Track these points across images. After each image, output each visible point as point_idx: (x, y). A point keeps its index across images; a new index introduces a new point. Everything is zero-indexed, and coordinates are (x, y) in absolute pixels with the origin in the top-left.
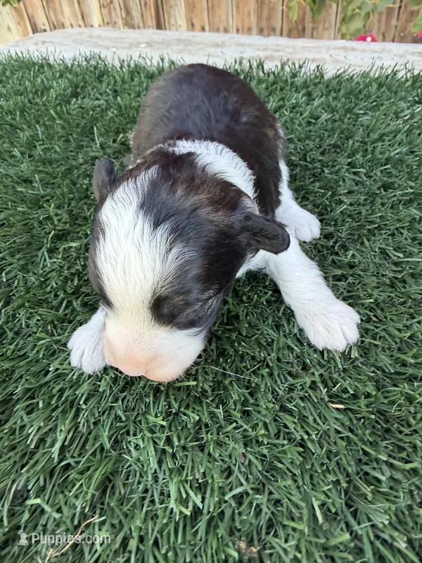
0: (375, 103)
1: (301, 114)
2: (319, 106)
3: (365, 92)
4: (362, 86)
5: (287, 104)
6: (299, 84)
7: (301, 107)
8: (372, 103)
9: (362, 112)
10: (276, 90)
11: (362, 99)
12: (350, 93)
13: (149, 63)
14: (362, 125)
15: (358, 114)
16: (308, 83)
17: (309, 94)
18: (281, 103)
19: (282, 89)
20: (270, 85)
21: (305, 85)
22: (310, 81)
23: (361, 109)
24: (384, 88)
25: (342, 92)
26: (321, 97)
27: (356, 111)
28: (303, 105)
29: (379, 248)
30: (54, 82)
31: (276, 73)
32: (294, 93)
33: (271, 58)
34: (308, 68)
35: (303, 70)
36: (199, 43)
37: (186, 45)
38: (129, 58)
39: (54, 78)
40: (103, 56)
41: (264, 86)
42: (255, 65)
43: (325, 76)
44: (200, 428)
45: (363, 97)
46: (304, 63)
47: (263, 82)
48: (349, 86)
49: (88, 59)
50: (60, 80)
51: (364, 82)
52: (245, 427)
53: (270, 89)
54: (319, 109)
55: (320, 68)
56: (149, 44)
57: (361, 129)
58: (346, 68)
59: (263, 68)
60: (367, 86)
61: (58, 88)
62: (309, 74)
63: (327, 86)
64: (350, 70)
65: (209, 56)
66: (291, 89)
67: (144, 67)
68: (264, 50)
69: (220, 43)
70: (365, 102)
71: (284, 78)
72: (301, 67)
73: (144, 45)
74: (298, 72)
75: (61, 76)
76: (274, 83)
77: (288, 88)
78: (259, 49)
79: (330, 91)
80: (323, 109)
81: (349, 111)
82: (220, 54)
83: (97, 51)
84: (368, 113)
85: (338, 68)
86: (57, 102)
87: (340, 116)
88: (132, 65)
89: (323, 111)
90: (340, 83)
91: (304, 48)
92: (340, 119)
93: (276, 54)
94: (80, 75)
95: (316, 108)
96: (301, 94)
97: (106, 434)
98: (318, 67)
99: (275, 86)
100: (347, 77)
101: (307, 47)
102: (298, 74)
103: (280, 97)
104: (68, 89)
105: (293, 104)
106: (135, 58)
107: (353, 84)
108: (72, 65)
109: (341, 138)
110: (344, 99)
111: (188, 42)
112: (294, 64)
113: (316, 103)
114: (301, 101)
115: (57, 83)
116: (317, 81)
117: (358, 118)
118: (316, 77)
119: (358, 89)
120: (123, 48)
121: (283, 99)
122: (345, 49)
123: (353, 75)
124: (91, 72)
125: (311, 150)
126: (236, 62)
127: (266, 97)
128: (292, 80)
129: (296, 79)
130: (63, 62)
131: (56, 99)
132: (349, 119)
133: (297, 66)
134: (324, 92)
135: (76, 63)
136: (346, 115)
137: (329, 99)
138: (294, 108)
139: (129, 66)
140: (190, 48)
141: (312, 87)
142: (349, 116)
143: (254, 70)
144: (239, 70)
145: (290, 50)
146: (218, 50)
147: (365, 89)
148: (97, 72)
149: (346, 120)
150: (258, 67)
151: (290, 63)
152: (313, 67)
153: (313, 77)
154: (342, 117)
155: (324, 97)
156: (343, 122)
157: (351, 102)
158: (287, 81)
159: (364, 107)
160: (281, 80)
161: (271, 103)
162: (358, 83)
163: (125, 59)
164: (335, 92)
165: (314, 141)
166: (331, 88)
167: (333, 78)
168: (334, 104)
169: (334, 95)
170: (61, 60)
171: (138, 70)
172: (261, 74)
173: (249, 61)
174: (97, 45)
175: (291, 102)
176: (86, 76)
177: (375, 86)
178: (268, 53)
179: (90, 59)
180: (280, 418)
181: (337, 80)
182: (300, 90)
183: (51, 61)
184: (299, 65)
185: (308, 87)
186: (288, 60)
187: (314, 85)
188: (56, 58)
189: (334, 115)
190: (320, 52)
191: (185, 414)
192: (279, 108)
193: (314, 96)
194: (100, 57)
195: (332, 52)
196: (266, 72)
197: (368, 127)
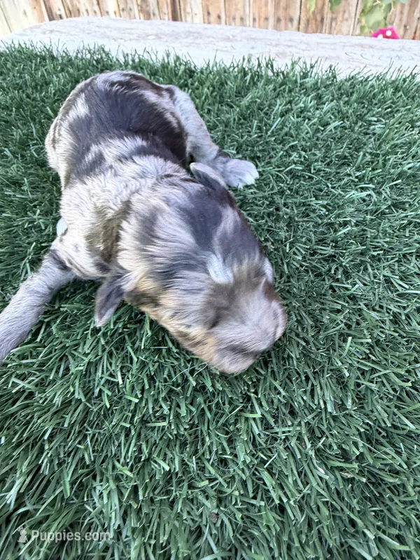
0: (389, 110)
1: (310, 120)
2: (329, 112)
3: (379, 96)
4: (376, 90)
5: (295, 108)
6: (309, 85)
7: (310, 112)
8: (386, 109)
9: (375, 119)
10: (284, 92)
11: (376, 104)
12: (362, 98)
13: (154, 58)
14: (374, 134)
15: (370, 121)
16: (319, 84)
17: (319, 97)
18: (289, 106)
19: (290, 91)
20: (278, 86)
21: (316, 87)
22: (321, 83)
23: (374, 116)
24: (401, 92)
25: (354, 97)
26: (332, 101)
27: (368, 117)
28: (311, 110)
29: (384, 276)
30: (54, 76)
31: (285, 73)
32: (303, 96)
34: (320, 68)
35: (315, 70)
36: (209, 37)
37: (196, 38)
38: (133, 53)
39: (56, 72)
40: (107, 49)
41: (271, 87)
42: (263, 64)
43: (337, 77)
44: (171, 478)
45: (377, 102)
46: (316, 62)
47: (271, 83)
48: (363, 90)
49: (92, 52)
50: (61, 74)
51: (379, 85)
52: (220, 480)
53: (278, 90)
54: (329, 115)
55: (332, 69)
56: (158, 37)
57: (372, 139)
58: (362, 67)
59: (272, 66)
60: (382, 90)
61: (57, 83)
62: (320, 74)
63: (339, 89)
64: (365, 71)
65: (217, 50)
66: (300, 91)
67: (148, 64)
68: (276, 45)
69: (231, 37)
70: (378, 108)
71: (295, 78)
72: (312, 67)
73: (153, 37)
74: (309, 72)
75: (62, 70)
76: (283, 84)
77: (297, 89)
78: (271, 45)
79: (342, 94)
80: (333, 114)
81: (361, 117)
82: (230, 49)
83: (100, 43)
84: (381, 121)
85: (353, 67)
86: (56, 98)
87: (350, 124)
88: (137, 60)
89: (333, 117)
90: (352, 86)
91: (318, 44)
92: (351, 126)
93: (288, 50)
94: (82, 69)
95: (326, 113)
96: (310, 98)
97: (69, 479)
98: (331, 67)
99: (284, 87)
100: (362, 78)
101: (321, 43)
102: (309, 74)
103: (287, 99)
104: (68, 84)
105: (301, 108)
106: (140, 52)
107: (369, 86)
108: (76, 57)
109: (350, 149)
110: (356, 104)
111: (198, 35)
112: (305, 63)
113: (326, 107)
114: (310, 105)
115: (57, 77)
116: (328, 83)
117: (370, 125)
118: (328, 78)
119: (372, 93)
120: (131, 40)
121: (290, 102)
122: (362, 46)
123: (368, 77)
124: (93, 66)
125: (316, 161)
126: (244, 59)
127: (273, 98)
128: (302, 81)
129: (307, 80)
130: (66, 53)
131: (55, 94)
132: (360, 127)
133: (308, 66)
134: (336, 96)
135: (79, 56)
136: (357, 123)
137: (339, 104)
138: (301, 112)
139: (133, 61)
140: (200, 41)
141: (323, 89)
142: (360, 124)
143: (263, 68)
144: (246, 69)
145: (303, 46)
146: (229, 44)
147: (380, 93)
148: (99, 66)
149: (356, 128)
150: (267, 66)
151: (301, 63)
152: (326, 67)
153: (325, 77)
154: (353, 125)
155: (335, 101)
156: (353, 131)
157: (363, 107)
158: (296, 81)
159: (377, 113)
160: (290, 81)
161: (277, 107)
162: (372, 86)
163: (129, 53)
164: (347, 96)
165: (320, 150)
166: (343, 91)
167: (346, 80)
168: (344, 109)
169: (347, 99)
170: (64, 51)
171: (141, 66)
172: (270, 73)
173: (258, 59)
174: (105, 36)
175: (298, 106)
176: (88, 71)
177: (391, 90)
178: (280, 49)
179: (94, 52)
180: (259, 473)
181: (350, 83)
182: (309, 91)
183: (55, 54)
184: (311, 65)
185: (319, 89)
186: (300, 59)
187: (325, 87)
188: (59, 50)
189: (344, 122)
190: (335, 49)
191: (156, 462)
192: (286, 112)
193: (325, 99)
194: (104, 50)
195: (348, 49)
196: (275, 71)
197: (380, 135)
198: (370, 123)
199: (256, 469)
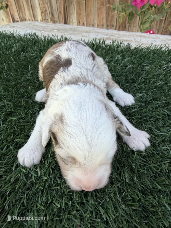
0: (151, 61)
1: (120, 64)
3: (147, 56)
4: (146, 53)
6: (119, 51)
7: (120, 61)
8: (150, 61)
9: (146, 65)
10: (110, 53)
12: (141, 56)
13: (56, 38)
14: (145, 71)
15: (144, 65)
16: (123, 51)
17: (123, 56)
18: (111, 59)
19: (112, 53)
20: (107, 51)
21: (122, 51)
23: (145, 63)
24: (156, 55)
25: (138, 56)
26: (129, 57)
28: (120, 60)
29: (149, 127)
30: (14, 44)
31: (110, 46)
32: (117, 55)
33: (109, 39)
34: (124, 44)
35: (122, 45)
36: (79, 31)
37: (74, 31)
38: (48, 36)
39: (15, 43)
40: (37, 34)
41: (104, 51)
42: (101, 41)
43: (131, 48)
44: (61, 211)
45: (146, 58)
46: (123, 42)
47: (104, 49)
48: (141, 53)
49: (31, 35)
50: (17, 44)
51: (147, 51)
52: (82, 211)
53: (107, 52)
54: (127, 63)
55: (129, 44)
56: (58, 30)
57: (145, 73)
58: (141, 45)
59: (105, 43)
60: (148, 53)
61: (15, 47)
62: (124, 47)
63: (132, 53)
64: (142, 46)
65: (82, 36)
66: (116, 53)
67: (54, 40)
68: (107, 35)
69: (88, 31)
70: (147, 60)
71: (114, 48)
72: (121, 44)
73: (56, 30)
74: (119, 46)
75: (18, 42)
76: (109, 50)
77: (115, 52)
78: (104, 35)
79: (133, 55)
80: (129, 62)
81: (140, 64)
82: (88, 36)
83: (34, 32)
84: (148, 65)
85: (137, 44)
86: (15, 53)
87: (136, 66)
88: (49, 39)
89: (129, 64)
90: (137, 51)
91: (123, 35)
92: (136, 67)
93: (112, 37)
94: (26, 42)
95: (126, 62)
96: (120, 56)
97: (17, 212)
98: (128, 44)
99: (109, 51)
100: (141, 49)
101: (125, 35)
102: (120, 47)
103: (111, 56)
104: (20, 48)
105: (116, 60)
106: (51, 36)
107: (143, 52)
108: (24, 37)
109: (136, 76)
110: (138, 59)
111: (75, 30)
112: (118, 42)
113: (126, 60)
114: (120, 59)
115: (16, 45)
116: (127, 50)
117: (144, 67)
118: (127, 48)
119: (145, 55)
120: (47, 31)
121: (112, 57)
122: (141, 36)
123: (143, 48)
124: (31, 41)
125: (122, 81)
126: (93, 40)
127: (105, 56)
128: (117, 49)
129: (119, 49)
130: (20, 36)
131: (14, 52)
132: (140, 67)
133: (119, 43)
134: (130, 55)
135: (25, 37)
136: (139, 66)
137: (132, 58)
138: (116, 61)
139: (48, 39)
140: (75, 32)
141: (125, 52)
142: (140, 66)
143: (101, 44)
144: (94, 44)
145: (117, 36)
146: (87, 34)
147: (148, 54)
148: (34, 41)
149: (138, 68)
150: (103, 42)
151: (116, 42)
152: (126, 43)
153: (126, 48)
154: (137, 67)
155: (130, 57)
156: (137, 69)
157: (141, 60)
158: (114, 49)
159: (147, 62)
160: (112, 49)
161: (106, 59)
162: (145, 52)
163: (46, 36)
164: (135, 56)
165: (124, 76)
166: (133, 54)
167: (134, 49)
168: (134, 60)
169: (134, 57)
170: (19, 35)
171: (51, 41)
172: (104, 46)
173: (99, 40)
174: (36, 29)
175: (115, 59)
176: (29, 43)
177: (152, 54)
178: (108, 37)
179: (32, 36)
180: (98, 208)
181: (136, 50)
182: (119, 53)
183: (15, 35)
184: (120, 43)
185: (123, 53)
186: (116, 40)
187: (126, 52)
188: (17, 34)
189: (133, 66)
190: (130, 37)
191: (54, 204)
192: (110, 61)
193: (126, 56)
194: (35, 35)
195: (135, 37)
196: (106, 45)
197: (148, 71)
198: (144, 66)
199: (97, 206)
